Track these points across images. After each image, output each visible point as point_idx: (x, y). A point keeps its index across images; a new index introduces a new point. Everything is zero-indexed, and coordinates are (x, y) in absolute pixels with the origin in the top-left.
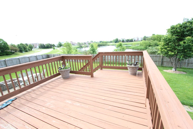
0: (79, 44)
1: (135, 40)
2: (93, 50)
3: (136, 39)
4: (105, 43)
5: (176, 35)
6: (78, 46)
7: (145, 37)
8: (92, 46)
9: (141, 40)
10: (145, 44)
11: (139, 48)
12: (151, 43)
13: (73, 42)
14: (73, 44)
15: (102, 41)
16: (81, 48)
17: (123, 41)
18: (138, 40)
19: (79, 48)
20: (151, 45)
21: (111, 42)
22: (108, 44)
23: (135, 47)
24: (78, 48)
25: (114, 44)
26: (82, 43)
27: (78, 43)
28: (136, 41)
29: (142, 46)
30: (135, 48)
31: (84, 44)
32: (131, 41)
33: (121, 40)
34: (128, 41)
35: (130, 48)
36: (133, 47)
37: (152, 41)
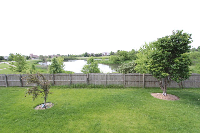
0: (42, 57)
1: (103, 55)
2: (56, 66)
3: (105, 54)
4: (74, 56)
5: (168, 50)
6: (40, 60)
7: (112, 52)
8: (55, 61)
9: (109, 55)
10: (113, 59)
11: (108, 62)
12: (119, 58)
13: (34, 55)
14: (34, 57)
15: (70, 55)
16: (44, 62)
17: (93, 55)
18: (106, 55)
19: (41, 62)
20: (119, 59)
21: (80, 56)
22: (78, 58)
23: (105, 61)
24: (39, 62)
25: (84, 58)
26: (46, 56)
27: (40, 56)
28: (105, 56)
29: (111, 60)
30: (105, 63)
31: (49, 57)
32: (100, 55)
33: (91, 54)
34: (97, 55)
35: (100, 62)
36: (103, 61)
37: (119, 56)
